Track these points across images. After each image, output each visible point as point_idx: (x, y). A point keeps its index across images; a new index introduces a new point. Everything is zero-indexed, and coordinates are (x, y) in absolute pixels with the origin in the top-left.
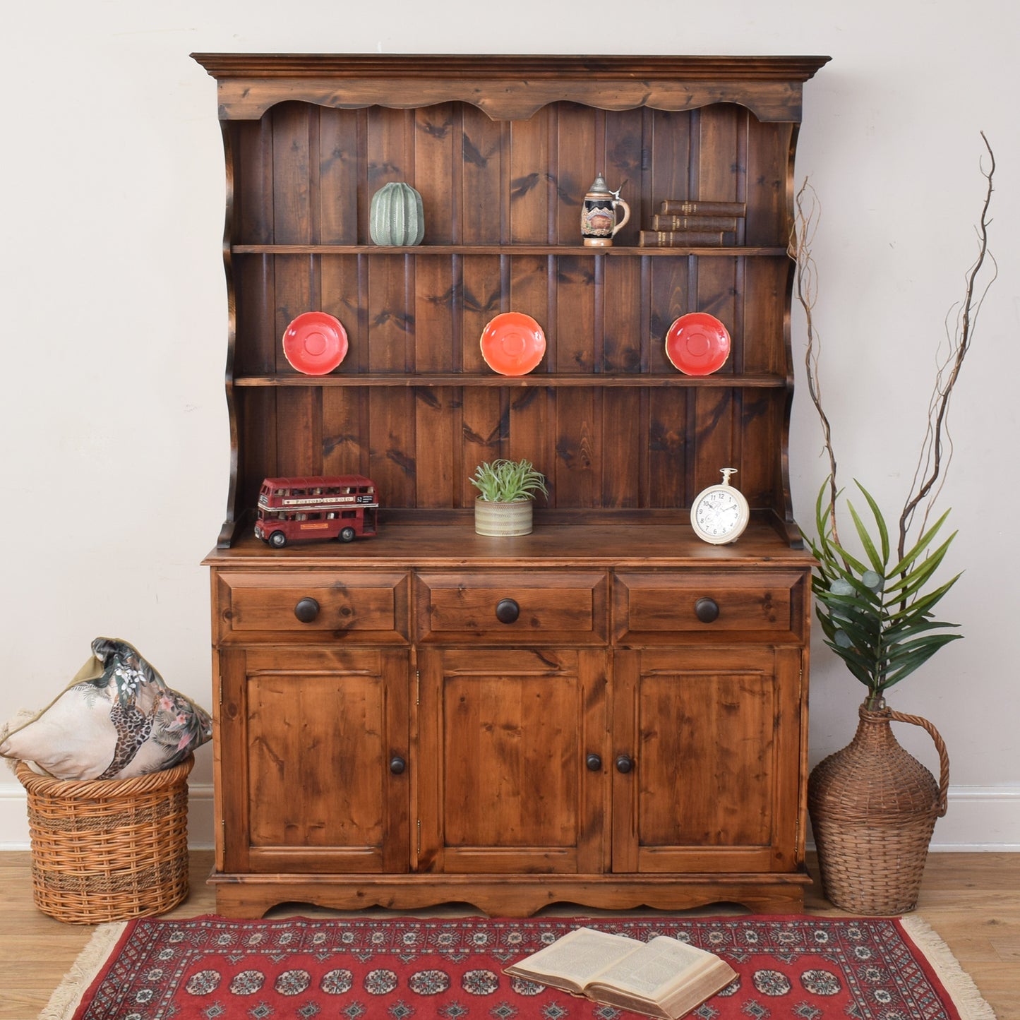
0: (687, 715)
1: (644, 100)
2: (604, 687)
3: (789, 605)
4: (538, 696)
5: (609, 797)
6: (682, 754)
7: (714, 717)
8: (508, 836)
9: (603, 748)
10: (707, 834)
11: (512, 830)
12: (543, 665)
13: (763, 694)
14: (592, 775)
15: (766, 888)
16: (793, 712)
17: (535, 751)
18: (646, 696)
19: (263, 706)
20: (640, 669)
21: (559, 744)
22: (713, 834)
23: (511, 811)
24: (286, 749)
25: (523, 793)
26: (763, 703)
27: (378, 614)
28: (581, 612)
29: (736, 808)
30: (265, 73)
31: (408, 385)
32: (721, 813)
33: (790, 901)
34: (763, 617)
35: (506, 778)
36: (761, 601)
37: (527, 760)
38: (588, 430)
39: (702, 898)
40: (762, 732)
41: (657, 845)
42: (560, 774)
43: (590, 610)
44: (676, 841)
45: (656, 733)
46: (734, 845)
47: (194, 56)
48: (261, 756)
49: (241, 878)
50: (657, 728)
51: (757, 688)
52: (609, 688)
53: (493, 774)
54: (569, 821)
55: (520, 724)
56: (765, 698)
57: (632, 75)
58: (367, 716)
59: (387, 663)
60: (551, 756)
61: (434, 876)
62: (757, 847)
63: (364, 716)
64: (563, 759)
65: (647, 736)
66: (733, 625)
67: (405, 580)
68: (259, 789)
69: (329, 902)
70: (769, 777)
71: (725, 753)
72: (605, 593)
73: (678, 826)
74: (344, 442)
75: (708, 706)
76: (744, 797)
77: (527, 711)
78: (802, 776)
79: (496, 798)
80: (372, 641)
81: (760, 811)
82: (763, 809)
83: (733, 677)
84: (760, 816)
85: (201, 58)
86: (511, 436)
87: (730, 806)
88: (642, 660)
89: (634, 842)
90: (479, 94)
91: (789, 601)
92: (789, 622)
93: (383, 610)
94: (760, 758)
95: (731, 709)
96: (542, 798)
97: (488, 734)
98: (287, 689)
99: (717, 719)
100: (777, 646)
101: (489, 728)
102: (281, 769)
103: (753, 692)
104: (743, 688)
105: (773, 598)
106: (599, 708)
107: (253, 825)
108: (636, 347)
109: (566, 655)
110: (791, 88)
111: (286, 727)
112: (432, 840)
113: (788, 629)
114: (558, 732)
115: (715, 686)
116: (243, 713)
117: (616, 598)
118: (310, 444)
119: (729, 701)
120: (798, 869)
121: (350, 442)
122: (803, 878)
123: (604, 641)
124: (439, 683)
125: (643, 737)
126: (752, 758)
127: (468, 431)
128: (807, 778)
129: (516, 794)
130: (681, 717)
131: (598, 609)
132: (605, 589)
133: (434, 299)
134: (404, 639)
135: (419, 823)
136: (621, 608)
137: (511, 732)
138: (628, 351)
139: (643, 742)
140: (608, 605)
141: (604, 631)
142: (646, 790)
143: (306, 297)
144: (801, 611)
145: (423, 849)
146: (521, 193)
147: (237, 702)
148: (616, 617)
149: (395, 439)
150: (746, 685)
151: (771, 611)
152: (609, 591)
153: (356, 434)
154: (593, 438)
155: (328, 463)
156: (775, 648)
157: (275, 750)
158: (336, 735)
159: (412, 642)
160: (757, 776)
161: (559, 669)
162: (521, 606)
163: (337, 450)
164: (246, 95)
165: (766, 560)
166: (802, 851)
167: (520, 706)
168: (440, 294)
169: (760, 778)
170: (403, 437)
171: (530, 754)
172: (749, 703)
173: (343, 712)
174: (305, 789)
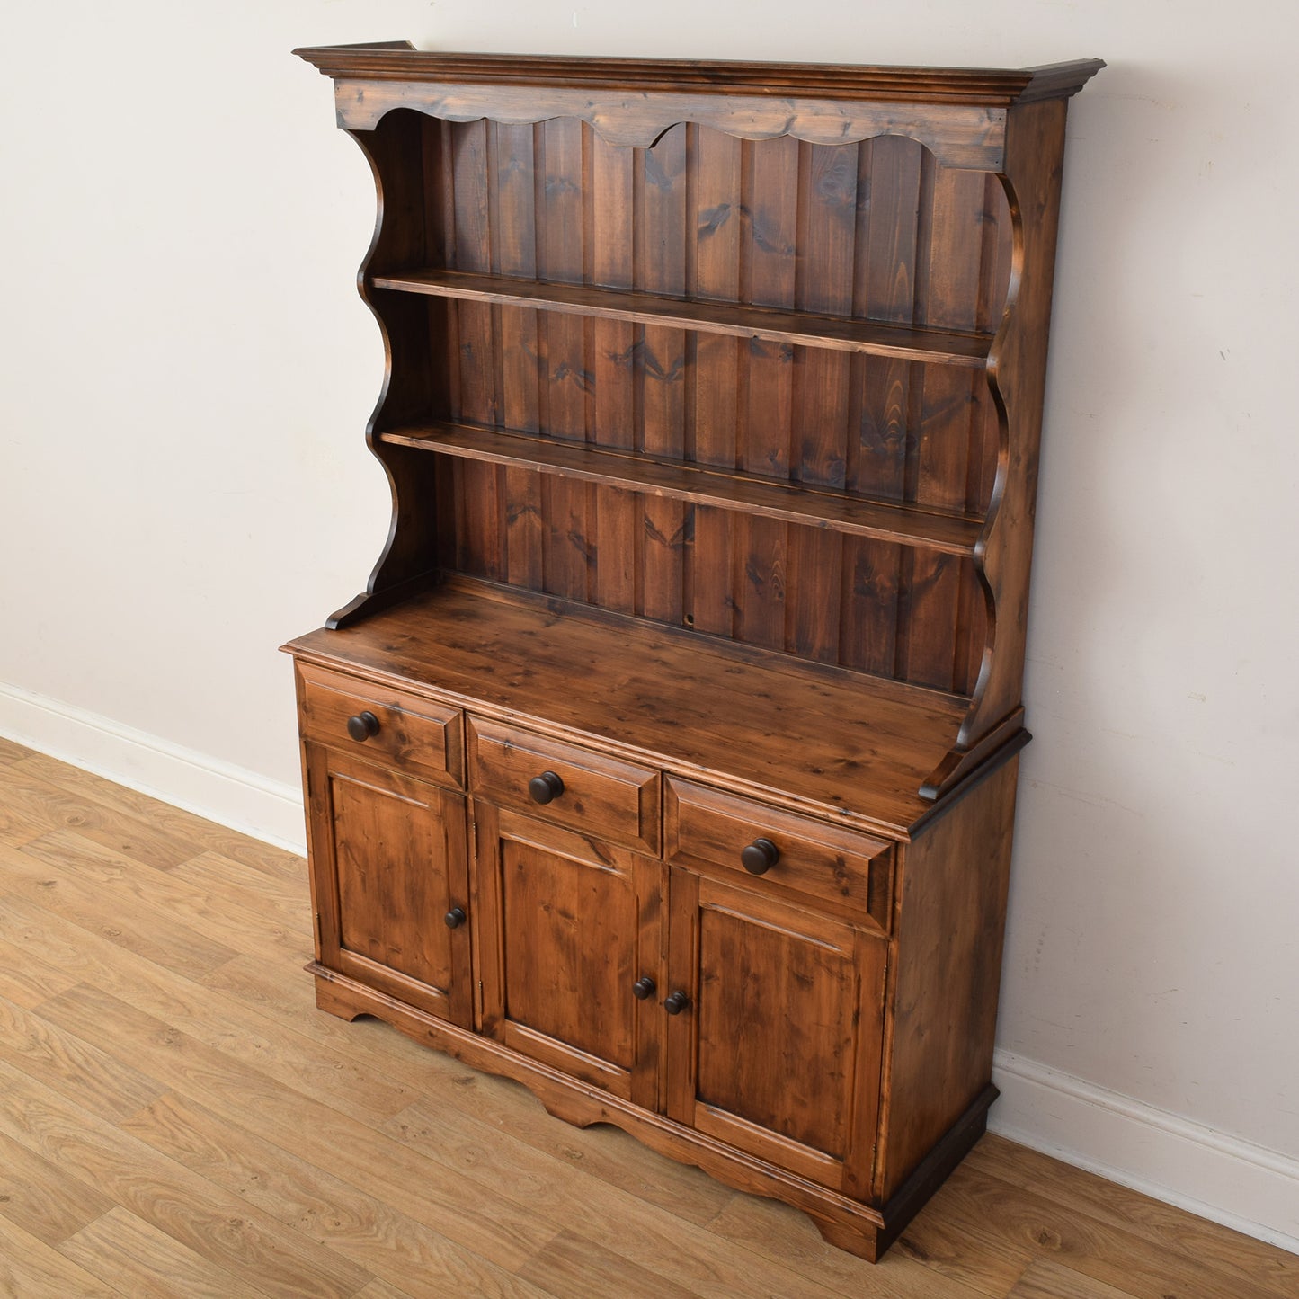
0: (753, 970)
1: (788, 127)
2: (659, 907)
3: (866, 881)
4: (595, 890)
5: (664, 1031)
6: (746, 1014)
7: (783, 984)
8: (566, 1032)
9: (659, 975)
10: (773, 1117)
11: (571, 1027)
12: (597, 857)
13: (842, 978)
14: (646, 1003)
15: (833, 1210)
16: (875, 1014)
17: (592, 950)
18: (708, 931)
19: (345, 811)
20: (698, 899)
21: (615, 953)
22: (779, 1119)
23: (569, 1006)
24: (366, 860)
25: (580, 991)
26: (842, 989)
27: (429, 750)
28: (627, 812)
29: (806, 1100)
30: (372, 73)
32: (789, 1101)
33: (860, 1236)
34: (834, 885)
35: (564, 968)
36: (831, 864)
37: (584, 957)
38: (782, 553)
39: (761, 1188)
40: (839, 1023)
41: (717, 1106)
42: (617, 986)
43: (637, 812)
44: (737, 1110)
45: (718, 979)
46: (803, 1143)
47: (296, 52)
48: (347, 861)
49: (331, 976)
50: (719, 973)
51: (835, 968)
52: (664, 909)
53: (551, 960)
54: (625, 1040)
55: (576, 916)
56: (845, 984)
57: (766, 90)
58: (433, 852)
59: (445, 805)
60: (607, 962)
61: (495, 1046)
62: (826, 1156)
63: (431, 853)
64: (621, 970)
65: (708, 978)
66: (798, 884)
67: (457, 719)
68: (346, 892)
70: (847, 1082)
71: (795, 1032)
72: (657, 797)
73: (741, 1094)
75: (777, 968)
76: (816, 1090)
77: (583, 903)
78: (883, 1097)
79: (554, 987)
80: (429, 776)
81: (834, 1116)
82: (838, 1115)
83: (809, 945)
84: (833, 1121)
85: (306, 54)
86: (696, 541)
87: (799, 1096)
88: (701, 889)
89: (691, 1092)
90: (593, 108)
91: (867, 875)
92: (866, 902)
93: (436, 747)
94: (835, 1053)
95: (804, 982)
96: (599, 1004)
97: (545, 913)
98: (365, 802)
99: (787, 988)
100: (858, 927)
101: (547, 908)
102: (363, 881)
103: (830, 971)
104: (818, 962)
105: (847, 865)
106: (654, 927)
107: (344, 927)
108: (842, 455)
109: (620, 855)
110: (989, 118)
111: (365, 839)
112: (494, 1006)
113: (866, 911)
114: (615, 938)
115: (785, 948)
116: (329, 813)
117: (668, 807)
118: (495, 507)
119: (802, 972)
120: (874, 1203)
121: (532, 513)
122: (873, 1217)
123: (656, 852)
124: (495, 843)
125: (703, 977)
126: (826, 1050)
127: (650, 526)
128: (889, 1100)
129: (573, 990)
130: (745, 971)
131: (646, 813)
132: (656, 792)
133: (614, 357)
134: (458, 785)
135: (482, 984)
136: (672, 823)
137: (567, 920)
138: (832, 458)
139: (704, 983)
140: (659, 811)
141: (656, 840)
142: (707, 1039)
143: (488, 336)
144: (885, 892)
145: (486, 1012)
146: (709, 229)
147: (322, 800)
148: (667, 829)
149: (576, 519)
150: (823, 960)
151: (844, 881)
152: (659, 795)
153: (538, 505)
154: (789, 563)
155: (512, 533)
156: (856, 928)
157: (357, 859)
158: (407, 863)
159: (467, 789)
160: (832, 1074)
161: (614, 868)
162: (565, 784)
163: (520, 520)
164: (361, 98)
165: (841, 814)
166: (879, 1183)
167: (576, 895)
168: (621, 351)
169: (836, 1077)
170: (584, 519)
171: (587, 952)
172: (825, 985)
173: (412, 841)
174: (384, 909)
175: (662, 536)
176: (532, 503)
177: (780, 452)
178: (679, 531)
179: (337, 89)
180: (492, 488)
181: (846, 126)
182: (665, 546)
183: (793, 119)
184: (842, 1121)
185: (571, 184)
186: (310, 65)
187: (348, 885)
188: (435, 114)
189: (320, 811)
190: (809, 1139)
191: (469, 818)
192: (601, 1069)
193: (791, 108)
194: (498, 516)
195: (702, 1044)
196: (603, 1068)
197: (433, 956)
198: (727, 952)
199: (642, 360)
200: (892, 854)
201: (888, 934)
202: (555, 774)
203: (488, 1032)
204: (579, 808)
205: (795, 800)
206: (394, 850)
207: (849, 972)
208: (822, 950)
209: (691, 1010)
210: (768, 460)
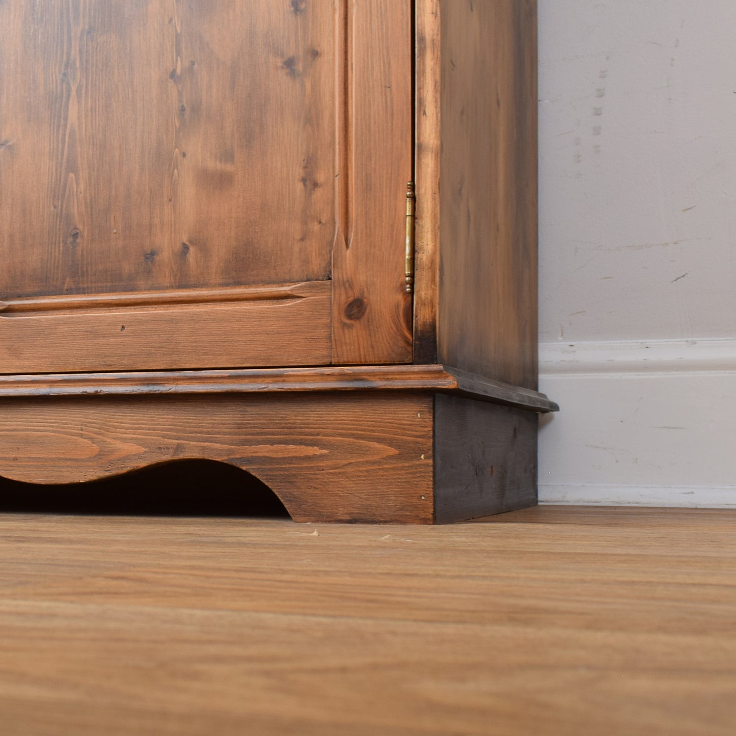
10: (150, 257)
22: (166, 256)
29: (229, 168)
32: (188, 192)
39: (133, 448)
41: (20, 297)
44: (69, 283)
73: (75, 236)
76: (252, 133)
78: (422, 39)
82: (310, 164)
87: (213, 165)
126: (272, 9)
160: (289, 64)
169: (300, 67)
184: (321, 177)
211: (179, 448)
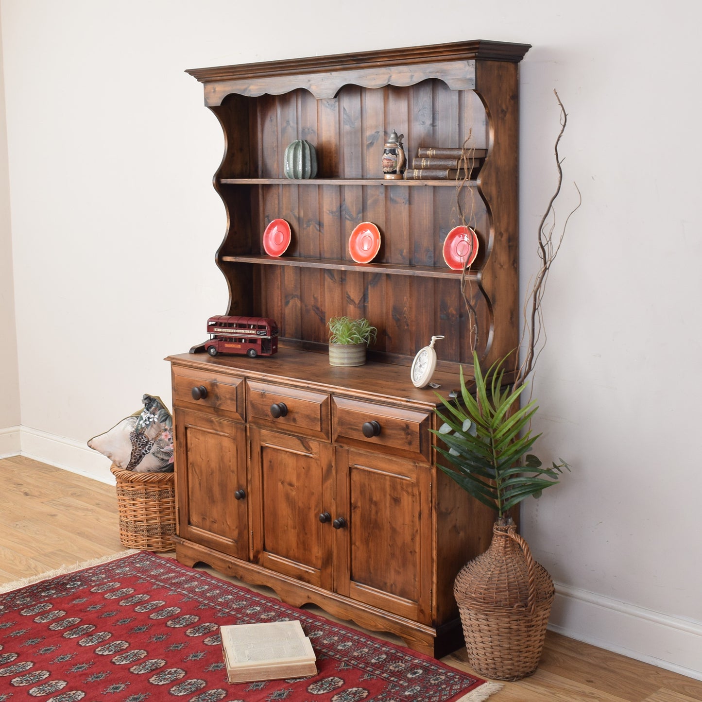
0: (374, 499)
1: (389, 80)
2: (331, 470)
3: (419, 434)
4: (303, 468)
5: (335, 542)
6: (372, 525)
7: (388, 505)
8: (291, 553)
9: (332, 510)
10: (386, 584)
11: (293, 550)
12: (304, 449)
13: (413, 495)
14: (326, 525)
15: (414, 632)
16: (428, 512)
17: (303, 503)
18: (354, 481)
19: (193, 446)
20: (349, 463)
21: (313, 503)
22: (388, 584)
23: (292, 537)
24: (201, 472)
25: (297, 527)
26: (413, 502)
27: (229, 402)
28: (315, 418)
29: (400, 570)
30: (218, 78)
31: (291, 265)
32: (393, 572)
33: (427, 646)
34: (405, 440)
35: (290, 516)
36: (403, 429)
37: (299, 508)
38: (407, 303)
39: (380, 626)
40: (413, 522)
41: (360, 583)
42: (314, 520)
43: (319, 417)
45: (359, 507)
46: (400, 596)
47: (186, 71)
48: (192, 473)
49: (183, 542)
50: (359, 504)
51: (410, 490)
52: (334, 472)
53: (284, 510)
54: (318, 553)
55: (295, 484)
56: (414, 498)
57: (378, 64)
58: (231, 461)
59: (237, 432)
60: (310, 508)
61: (258, 567)
62: (410, 601)
63: (230, 461)
64: (316, 512)
65: (355, 508)
66: (390, 443)
67: (242, 383)
68: (192, 493)
69: (218, 568)
70: (418, 555)
71: (394, 530)
72: (328, 408)
73: (371, 573)
74: (294, 299)
75: (385, 496)
76: (404, 564)
77: (298, 476)
78: (434, 559)
79: (286, 528)
80: (230, 417)
81: (413, 577)
82: (415, 576)
83: (398, 479)
84: (413, 580)
85: (191, 72)
86: (369, 303)
87: (397, 568)
88: (350, 457)
89: (348, 576)
90: (310, 83)
91: (419, 432)
92: (419, 447)
93: (232, 400)
94: (412, 539)
95: (396, 501)
96: (306, 534)
97: (281, 485)
98: (201, 438)
99: (389, 506)
100: (418, 463)
101: (282, 483)
102: (200, 484)
103: (408, 493)
104: (402, 488)
105: (410, 428)
106: (330, 482)
107: (191, 513)
108: (432, 249)
109: (314, 445)
110: (468, 65)
111: (201, 460)
112: (258, 544)
113: (419, 452)
114: (313, 494)
115: (388, 483)
116: (185, 447)
117: (333, 412)
118: (280, 298)
119: (396, 496)
120: (433, 625)
121: (296, 299)
122: (432, 632)
123: (329, 439)
124: (259, 449)
125: (352, 508)
126: (408, 538)
127: (349, 297)
128: (436, 560)
129: (295, 528)
130: (371, 500)
131: (324, 418)
132: (328, 406)
133: (332, 212)
134: (241, 419)
135: (253, 532)
136: (335, 420)
137: (291, 488)
138: (427, 251)
139: (353, 511)
140: (330, 416)
141: (329, 433)
142: (355, 544)
143: (276, 210)
144: (428, 441)
145: (255, 549)
146: (371, 144)
147: (182, 441)
148: (334, 425)
149: (316, 299)
150: (404, 487)
151: (409, 437)
152: (330, 407)
153: (299, 294)
154: (411, 308)
155: (287, 311)
156: (417, 464)
157: (197, 472)
158: (220, 470)
159: (246, 421)
160: (411, 552)
161: (311, 453)
162: (288, 409)
163: (291, 303)
164: (215, 91)
165: (407, 401)
166: (434, 612)
167: (295, 472)
168: (335, 209)
169: (413, 554)
170: (319, 298)
171: (300, 504)
172: (406, 500)
173: (222, 457)
174: (209, 498)
175: (355, 303)
176: (296, 293)
177: (405, 251)
178: (362, 298)
179: (205, 88)
180: (278, 288)
181: (412, 77)
182: (356, 307)
183: (391, 76)
184: (417, 580)
185: (312, 130)
186: (193, 77)
187: (193, 488)
188: (246, 94)
189: (181, 448)
190: (403, 594)
191: (247, 437)
192: (307, 571)
193: (389, 71)
194: (281, 303)
195: (353, 546)
196: (308, 570)
197: (231, 522)
198: (362, 492)
199: (343, 213)
200: (430, 418)
201: (430, 464)
202: (284, 404)
203: (256, 561)
204: (294, 420)
205: (387, 398)
206: (214, 465)
207: (416, 492)
208: (404, 481)
209: (347, 528)
210: (399, 255)
211: (390, 630)
